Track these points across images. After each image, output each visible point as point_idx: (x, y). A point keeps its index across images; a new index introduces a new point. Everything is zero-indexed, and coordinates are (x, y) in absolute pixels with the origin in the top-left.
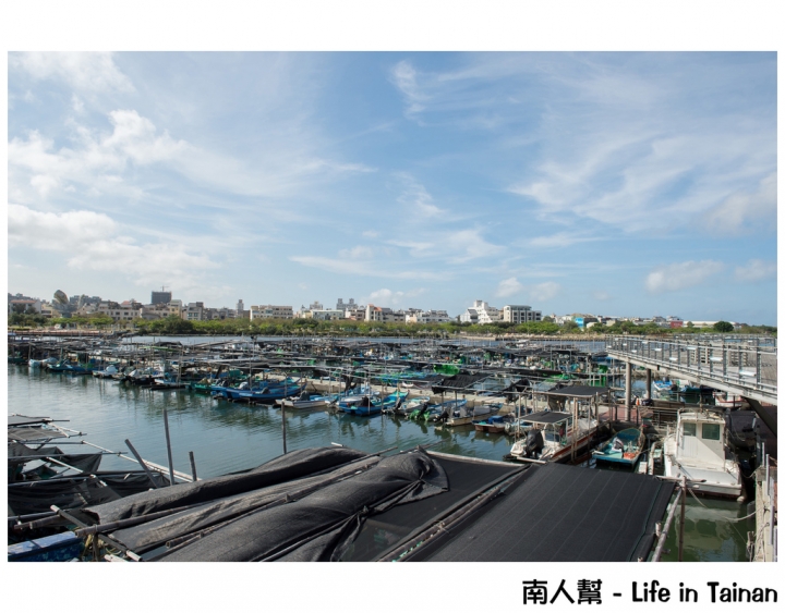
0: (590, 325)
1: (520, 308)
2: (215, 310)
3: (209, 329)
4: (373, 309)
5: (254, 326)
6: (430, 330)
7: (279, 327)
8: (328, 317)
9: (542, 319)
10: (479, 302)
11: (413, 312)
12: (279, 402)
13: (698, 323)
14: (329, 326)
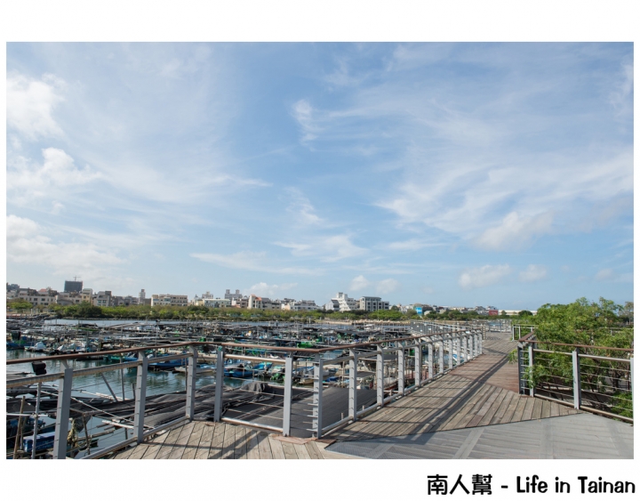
0: (427, 313)
1: (373, 299)
2: (121, 298)
3: (116, 314)
4: (255, 298)
5: (154, 311)
6: (300, 316)
7: (176, 313)
8: (217, 305)
9: (390, 308)
10: (341, 294)
11: (287, 301)
12: (177, 369)
13: (509, 312)
14: (217, 312)
